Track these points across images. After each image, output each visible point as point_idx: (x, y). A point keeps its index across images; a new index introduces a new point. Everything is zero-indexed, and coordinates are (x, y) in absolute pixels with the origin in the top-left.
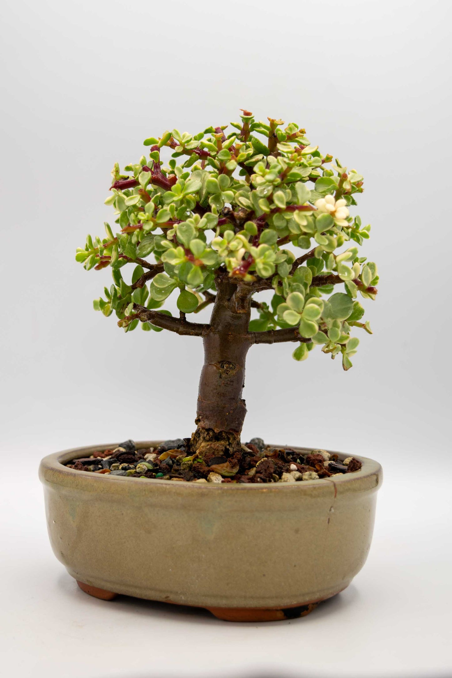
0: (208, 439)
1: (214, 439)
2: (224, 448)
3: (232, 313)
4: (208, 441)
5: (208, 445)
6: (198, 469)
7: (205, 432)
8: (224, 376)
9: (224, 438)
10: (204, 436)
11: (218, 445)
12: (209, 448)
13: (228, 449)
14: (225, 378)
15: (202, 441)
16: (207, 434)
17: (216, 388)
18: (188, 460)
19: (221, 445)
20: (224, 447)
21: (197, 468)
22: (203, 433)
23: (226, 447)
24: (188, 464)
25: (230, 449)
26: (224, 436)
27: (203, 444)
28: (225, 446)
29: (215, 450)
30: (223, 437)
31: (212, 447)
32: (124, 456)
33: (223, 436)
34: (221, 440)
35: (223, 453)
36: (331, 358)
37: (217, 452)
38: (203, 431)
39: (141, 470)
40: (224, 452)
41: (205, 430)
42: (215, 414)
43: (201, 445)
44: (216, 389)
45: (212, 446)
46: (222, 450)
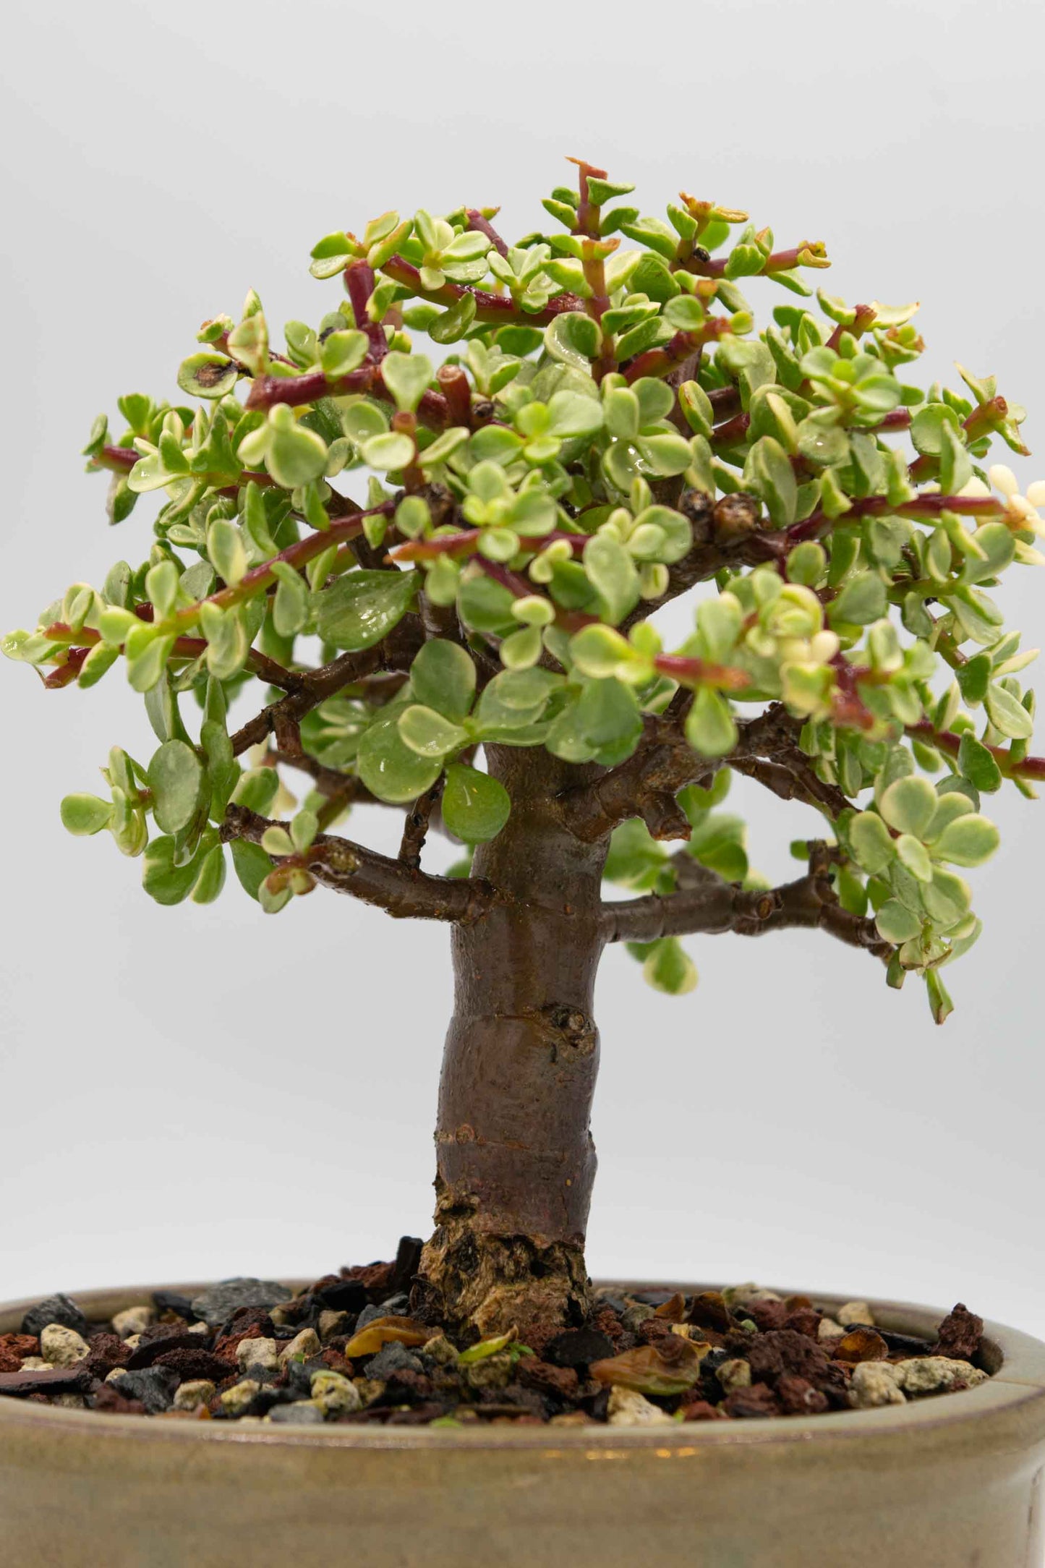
0: (512, 1274)
1: (529, 1271)
2: (564, 1300)
3: (579, 843)
4: (512, 1280)
5: (518, 1294)
6: (545, 1378)
7: (498, 1249)
8: (565, 1055)
9: (559, 1267)
10: (498, 1263)
11: (547, 1291)
12: (522, 1303)
13: (577, 1302)
14: (569, 1062)
15: (490, 1282)
16: (509, 1257)
17: (536, 1097)
18: (492, 1350)
19: (555, 1290)
20: (566, 1296)
21: (542, 1375)
22: (492, 1255)
23: (569, 1298)
24: (504, 1364)
25: (580, 1300)
26: (560, 1259)
27: (497, 1292)
28: (566, 1292)
29: (539, 1308)
30: (557, 1261)
31: (530, 1301)
32: (176, 1355)
33: (556, 1259)
34: (550, 1275)
35: (562, 1319)
36: (886, 985)
37: (547, 1314)
38: (492, 1246)
39: (341, 1398)
40: (565, 1314)
41: (498, 1244)
42: (532, 1186)
43: (485, 1297)
44: (537, 1100)
45: (531, 1293)
46: (560, 1308)
